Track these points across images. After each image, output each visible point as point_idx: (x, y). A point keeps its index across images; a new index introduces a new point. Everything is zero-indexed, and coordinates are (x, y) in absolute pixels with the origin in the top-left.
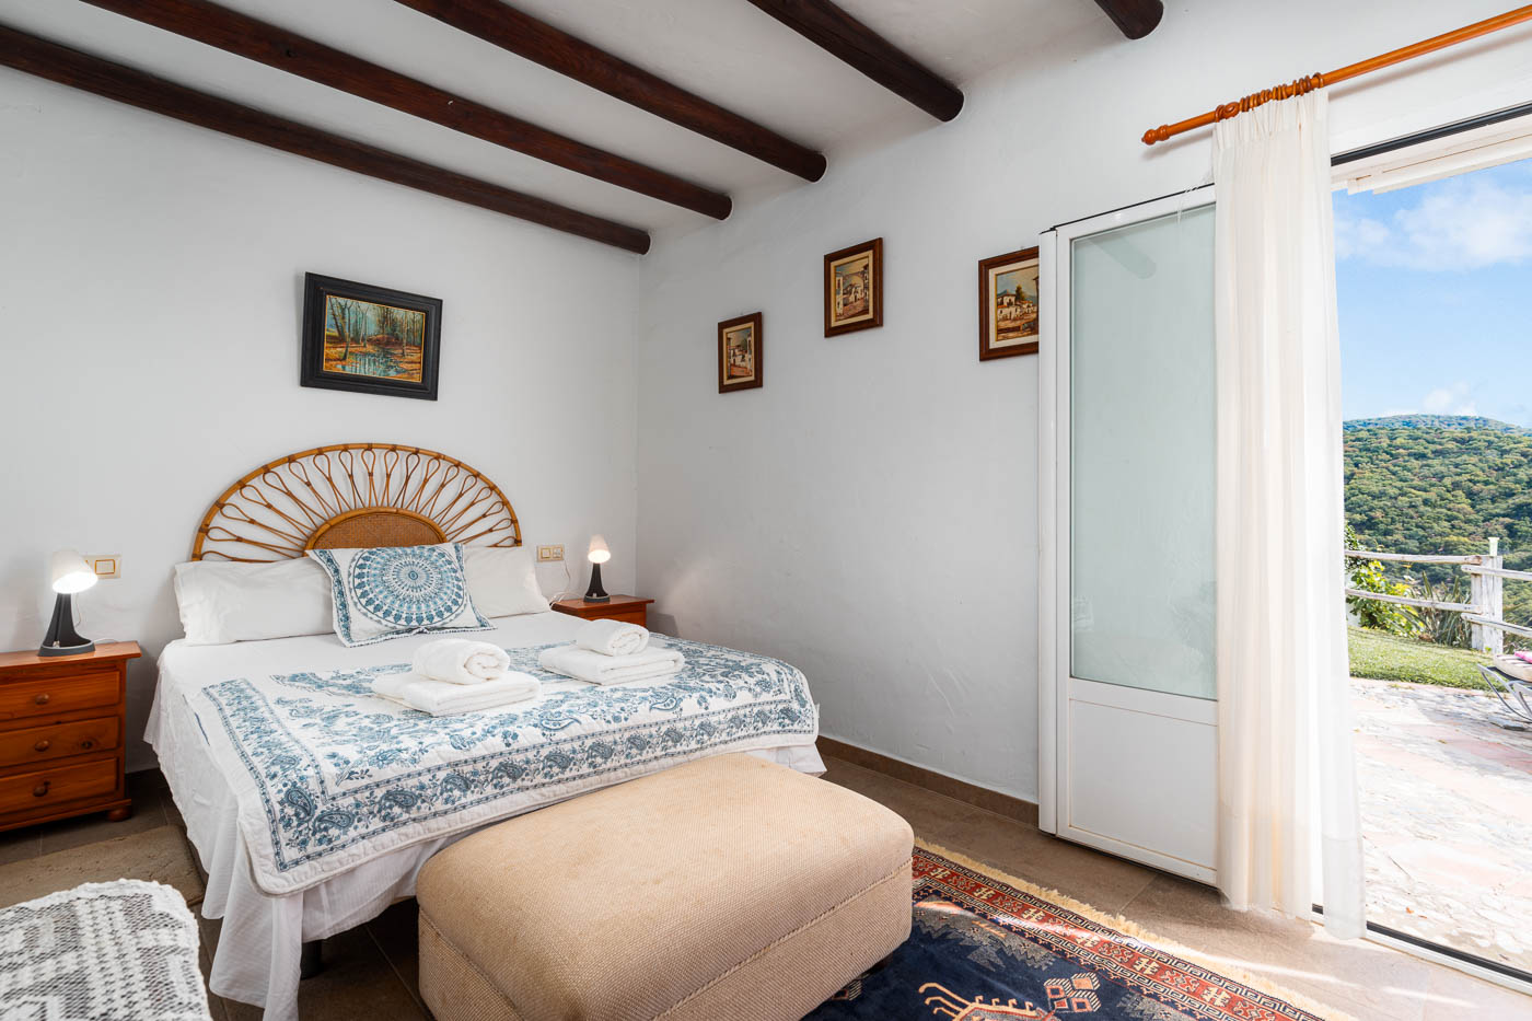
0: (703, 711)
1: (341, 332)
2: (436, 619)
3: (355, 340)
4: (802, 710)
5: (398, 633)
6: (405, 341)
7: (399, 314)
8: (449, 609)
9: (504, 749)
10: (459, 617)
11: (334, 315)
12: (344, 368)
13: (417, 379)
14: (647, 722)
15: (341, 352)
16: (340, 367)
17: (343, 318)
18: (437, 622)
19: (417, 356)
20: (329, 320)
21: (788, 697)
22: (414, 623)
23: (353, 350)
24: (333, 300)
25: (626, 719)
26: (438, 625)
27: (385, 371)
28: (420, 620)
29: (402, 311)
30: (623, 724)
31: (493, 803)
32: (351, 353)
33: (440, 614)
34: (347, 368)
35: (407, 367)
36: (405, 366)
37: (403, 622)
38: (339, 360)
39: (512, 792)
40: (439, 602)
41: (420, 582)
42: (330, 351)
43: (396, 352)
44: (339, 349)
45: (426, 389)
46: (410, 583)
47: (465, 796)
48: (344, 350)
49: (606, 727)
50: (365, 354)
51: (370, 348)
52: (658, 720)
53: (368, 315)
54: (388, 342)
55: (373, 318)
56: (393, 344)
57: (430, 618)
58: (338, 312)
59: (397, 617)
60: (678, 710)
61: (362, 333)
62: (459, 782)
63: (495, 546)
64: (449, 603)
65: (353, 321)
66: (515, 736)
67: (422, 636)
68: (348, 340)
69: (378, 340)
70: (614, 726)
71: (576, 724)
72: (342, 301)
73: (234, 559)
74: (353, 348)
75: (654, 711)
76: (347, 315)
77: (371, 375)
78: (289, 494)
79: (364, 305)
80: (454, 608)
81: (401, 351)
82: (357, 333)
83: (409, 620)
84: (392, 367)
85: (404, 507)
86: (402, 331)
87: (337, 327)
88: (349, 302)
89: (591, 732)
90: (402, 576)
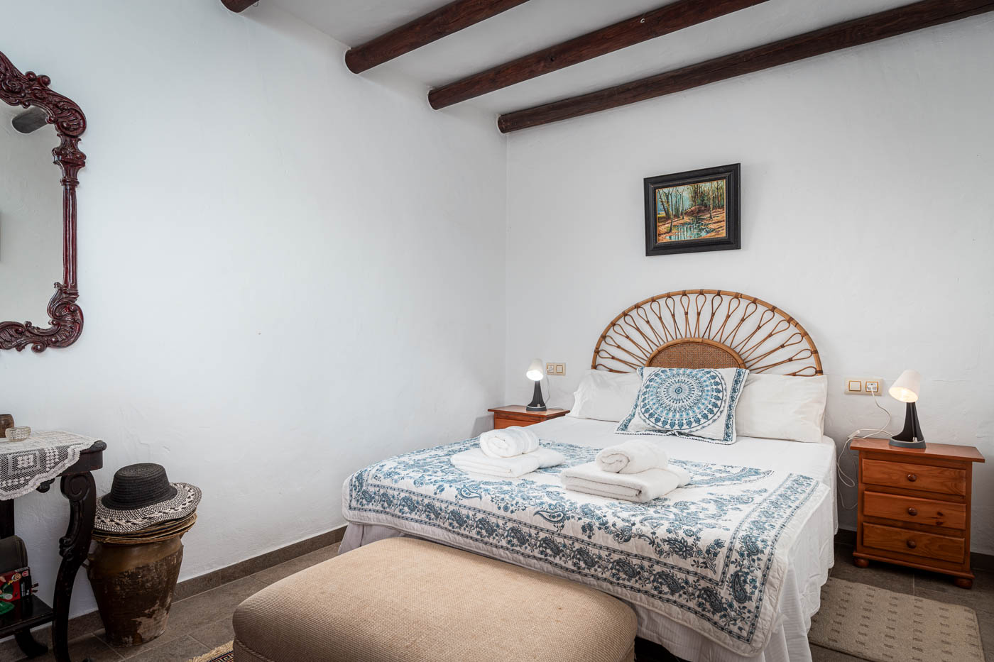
0: (586, 538)
1: (667, 213)
2: (685, 427)
3: (677, 216)
4: (736, 604)
5: (656, 431)
6: (711, 207)
7: (706, 187)
8: (698, 421)
9: (432, 495)
10: (704, 429)
11: (662, 202)
12: (670, 237)
13: (723, 234)
14: (528, 522)
15: (668, 227)
16: (668, 238)
17: (668, 202)
18: (686, 429)
19: (723, 215)
20: (659, 206)
21: (717, 578)
22: (668, 426)
23: (675, 223)
24: (661, 192)
25: (512, 512)
26: (687, 431)
27: (698, 234)
28: (673, 425)
29: (708, 184)
30: (508, 514)
31: (423, 526)
32: (675, 226)
33: (689, 423)
34: (672, 237)
35: (717, 225)
36: (712, 226)
37: (660, 424)
38: (667, 233)
39: (434, 525)
40: (691, 414)
41: (682, 396)
42: (663, 228)
43: (705, 217)
44: (666, 225)
45: (732, 241)
46: (675, 396)
47: (410, 513)
48: (669, 225)
49: (495, 511)
50: (683, 224)
51: (687, 219)
52: (538, 525)
53: (684, 194)
54: (700, 210)
55: (687, 196)
56: (703, 211)
57: (681, 425)
58: (664, 199)
59: (657, 420)
60: (560, 525)
61: (681, 209)
62: (409, 503)
63: (794, 374)
64: (699, 416)
65: (674, 202)
66: (443, 490)
67: (674, 437)
68: (672, 217)
69: (692, 211)
70: (502, 513)
71: (479, 499)
72: (666, 190)
73: (611, 370)
74: (677, 222)
75: (538, 516)
76: (670, 200)
77: (689, 238)
78: (638, 329)
79: (680, 188)
80: (703, 421)
81: (709, 215)
82: (677, 210)
83: (665, 423)
84: (703, 229)
85: (711, 338)
86: (709, 199)
87: (665, 209)
88: (671, 189)
89: (484, 509)
90: (671, 390)
